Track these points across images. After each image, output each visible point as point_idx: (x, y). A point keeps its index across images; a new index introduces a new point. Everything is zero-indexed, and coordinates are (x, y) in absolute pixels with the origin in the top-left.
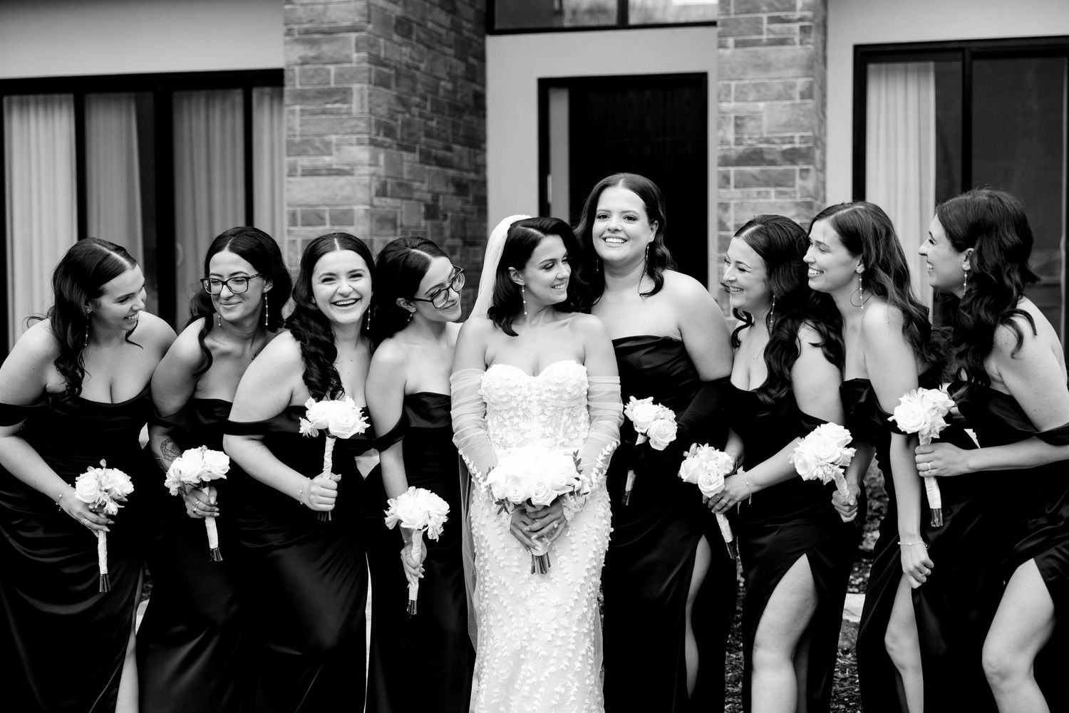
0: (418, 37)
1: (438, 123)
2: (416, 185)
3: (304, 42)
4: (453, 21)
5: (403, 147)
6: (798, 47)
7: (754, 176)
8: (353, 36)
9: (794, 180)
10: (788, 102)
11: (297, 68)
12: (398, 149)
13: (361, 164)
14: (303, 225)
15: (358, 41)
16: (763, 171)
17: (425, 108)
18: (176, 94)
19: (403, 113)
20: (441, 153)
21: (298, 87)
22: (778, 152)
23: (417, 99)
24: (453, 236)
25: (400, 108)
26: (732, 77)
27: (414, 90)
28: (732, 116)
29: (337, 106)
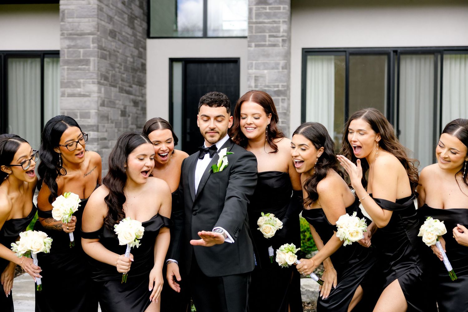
1: (127, 75)
2: (117, 102)
3: (69, 39)
4: (133, 32)
5: (112, 86)
6: (281, 48)
8: (91, 37)
9: (279, 103)
10: (276, 71)
11: (66, 50)
12: (110, 86)
13: (94, 92)
15: (93, 39)
17: (121, 69)
18: (10, 60)
19: (112, 71)
20: (128, 88)
21: (66, 58)
22: (272, 91)
23: (118, 65)
24: (132, 124)
25: (111, 69)
26: (254, 59)
27: (116, 61)
28: (254, 76)
29: (84, 67)
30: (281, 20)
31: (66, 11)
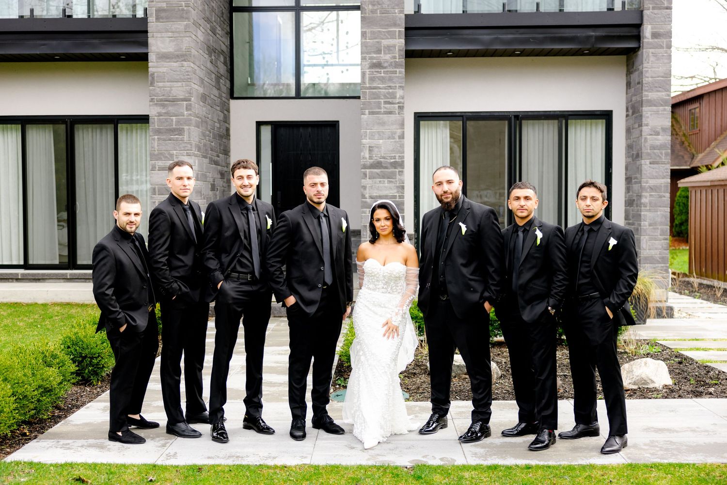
0: (208, 102)
1: (215, 144)
2: (208, 174)
3: (160, 105)
5: (203, 157)
6: (397, 115)
7: (378, 174)
8: (185, 103)
9: (396, 176)
10: (393, 140)
11: (156, 116)
14: (159, 195)
15: (186, 105)
16: (381, 171)
17: (211, 137)
18: (76, 126)
21: (156, 127)
22: (389, 163)
23: (208, 133)
25: (203, 138)
26: (368, 128)
27: (207, 128)
28: (368, 145)
29: (177, 136)
30: (397, 85)
31: (156, 74)
